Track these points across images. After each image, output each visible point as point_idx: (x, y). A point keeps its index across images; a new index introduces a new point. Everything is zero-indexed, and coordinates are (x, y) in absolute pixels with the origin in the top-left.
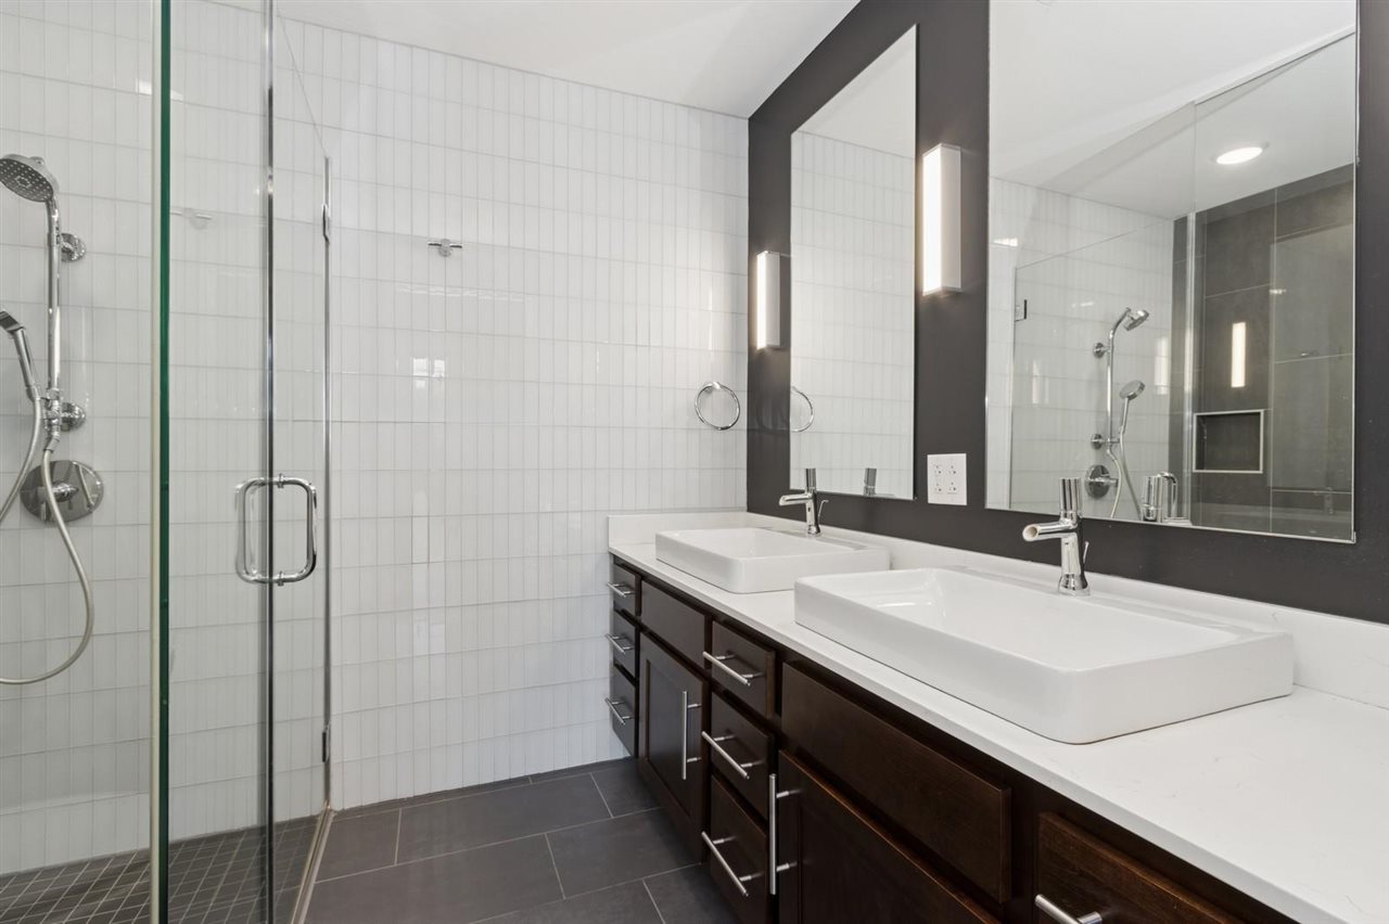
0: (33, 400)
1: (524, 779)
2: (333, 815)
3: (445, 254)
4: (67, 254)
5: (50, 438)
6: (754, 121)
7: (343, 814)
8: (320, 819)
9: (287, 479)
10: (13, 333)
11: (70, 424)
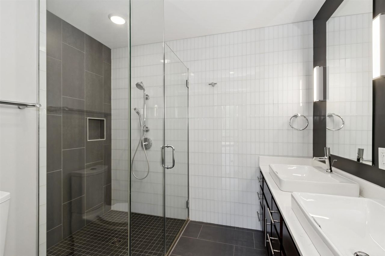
0: (141, 127)
1: (234, 227)
2: (189, 221)
3: (213, 86)
4: (147, 99)
5: (144, 134)
6: (315, 20)
7: (192, 221)
8: (186, 221)
9: (169, 146)
10: (139, 115)
11: (147, 131)
